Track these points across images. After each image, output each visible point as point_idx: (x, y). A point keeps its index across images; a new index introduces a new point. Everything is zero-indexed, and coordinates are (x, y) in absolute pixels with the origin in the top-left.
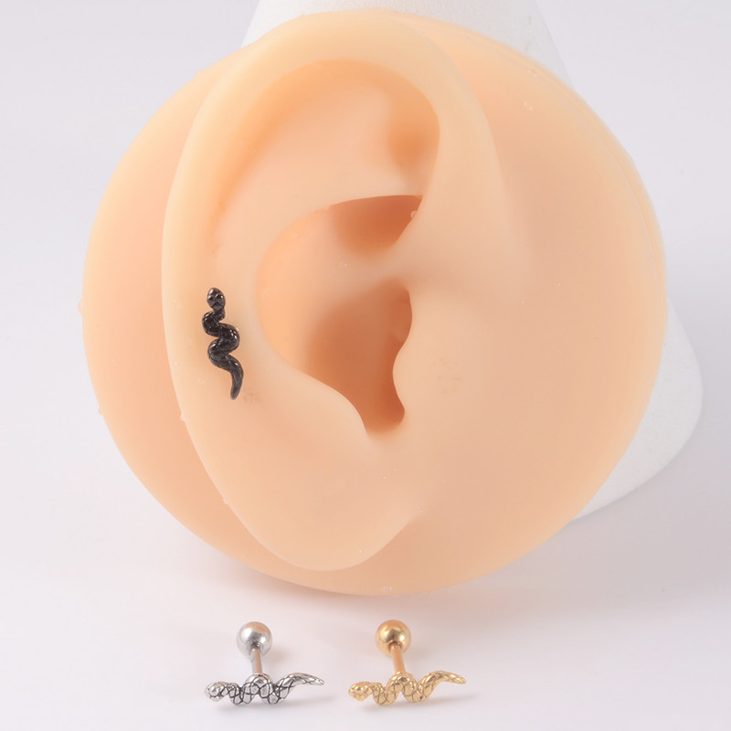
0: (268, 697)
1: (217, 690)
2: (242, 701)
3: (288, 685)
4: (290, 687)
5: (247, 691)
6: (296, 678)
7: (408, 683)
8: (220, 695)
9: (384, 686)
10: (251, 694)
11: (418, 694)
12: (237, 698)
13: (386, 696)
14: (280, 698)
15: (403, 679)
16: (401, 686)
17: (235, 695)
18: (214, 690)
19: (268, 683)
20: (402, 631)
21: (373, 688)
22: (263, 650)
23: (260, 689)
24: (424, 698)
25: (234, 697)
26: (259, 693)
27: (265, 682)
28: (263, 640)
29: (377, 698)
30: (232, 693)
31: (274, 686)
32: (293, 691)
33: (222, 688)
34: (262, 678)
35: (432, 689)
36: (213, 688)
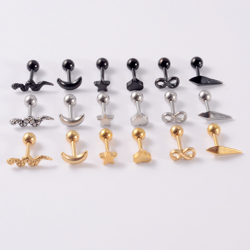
0: (33, 124)
1: (14, 121)
2: (23, 126)
3: (40, 120)
4: (41, 121)
5: (25, 122)
6: (44, 118)
7: (29, 160)
8: (15, 123)
9: (21, 160)
10: (26, 123)
11: (33, 164)
12: (21, 125)
13: (21, 163)
14: (37, 125)
15: (27, 158)
16: (26, 161)
17: (21, 123)
18: (12, 122)
19: (33, 119)
20: (32, 137)
21: (16, 161)
22: (33, 106)
23: (29, 121)
24: (36, 165)
25: (20, 124)
26: (29, 123)
27: (32, 119)
28: (34, 102)
29: (18, 164)
30: (19, 123)
31: (35, 120)
32: (42, 122)
33: (16, 120)
34: (30, 117)
35: (39, 162)
36: (12, 121)
